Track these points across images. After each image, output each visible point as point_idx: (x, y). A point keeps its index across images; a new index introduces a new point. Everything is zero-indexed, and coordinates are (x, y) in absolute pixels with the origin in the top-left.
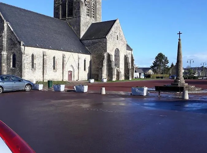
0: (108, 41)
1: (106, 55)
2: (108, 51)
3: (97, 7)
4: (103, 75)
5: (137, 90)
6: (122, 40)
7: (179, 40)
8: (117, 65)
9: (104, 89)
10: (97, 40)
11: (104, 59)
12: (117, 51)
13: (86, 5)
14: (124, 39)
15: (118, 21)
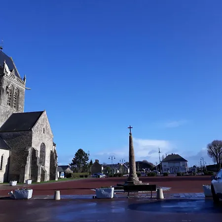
0: (33, 135)
1: (30, 150)
2: (33, 146)
3: (20, 96)
4: (25, 176)
5: (103, 192)
6: (48, 133)
7: (130, 134)
8: (42, 162)
9: (58, 193)
10: (19, 133)
11: (27, 155)
12: (43, 146)
13: (7, 93)
14: (51, 133)
15: (45, 113)
